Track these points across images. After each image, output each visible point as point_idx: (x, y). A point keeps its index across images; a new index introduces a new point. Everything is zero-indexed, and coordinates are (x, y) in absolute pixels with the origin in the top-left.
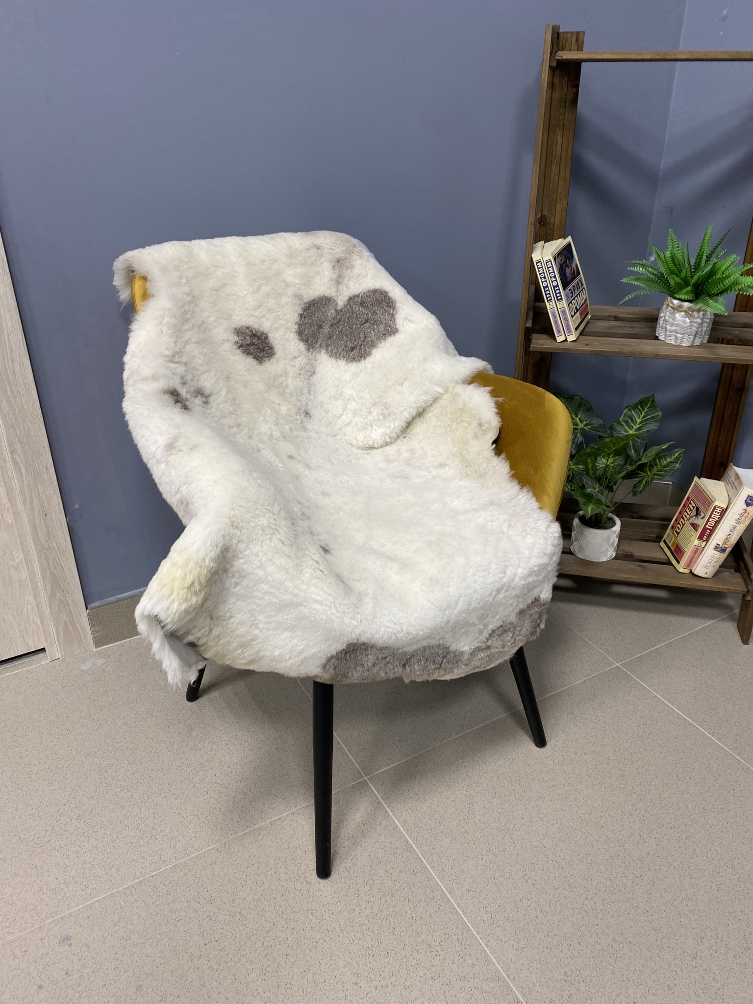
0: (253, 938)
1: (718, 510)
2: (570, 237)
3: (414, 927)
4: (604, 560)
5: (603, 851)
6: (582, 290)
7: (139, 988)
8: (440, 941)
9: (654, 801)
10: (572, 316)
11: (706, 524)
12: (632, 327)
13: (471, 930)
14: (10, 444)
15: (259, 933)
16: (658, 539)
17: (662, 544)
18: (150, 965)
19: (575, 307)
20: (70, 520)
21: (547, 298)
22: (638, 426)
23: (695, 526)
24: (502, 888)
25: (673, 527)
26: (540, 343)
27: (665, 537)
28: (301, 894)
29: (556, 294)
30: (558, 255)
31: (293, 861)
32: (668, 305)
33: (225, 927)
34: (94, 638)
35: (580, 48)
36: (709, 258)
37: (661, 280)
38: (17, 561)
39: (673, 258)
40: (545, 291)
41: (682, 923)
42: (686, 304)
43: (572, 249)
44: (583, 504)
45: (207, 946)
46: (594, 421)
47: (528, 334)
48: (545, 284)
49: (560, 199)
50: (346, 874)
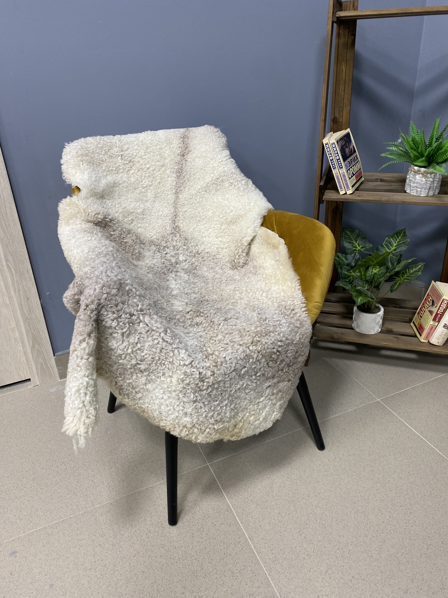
0: (124, 560)
1: (445, 302)
2: (349, 129)
3: (225, 560)
4: (373, 333)
5: (353, 518)
6: (358, 162)
7: (51, 586)
8: (240, 570)
9: (392, 488)
10: (350, 178)
11: (438, 311)
12: (390, 185)
13: (261, 564)
14: (6, 256)
15: (128, 557)
16: (410, 320)
17: (412, 324)
18: (60, 572)
19: (352, 172)
20: (43, 302)
21: (333, 167)
22: (394, 248)
23: (431, 312)
24: (284, 538)
25: (418, 313)
26: (330, 195)
27: (414, 320)
28: (157, 534)
29: (339, 164)
30: (340, 140)
31: (156, 514)
32: (411, 170)
33: (109, 552)
34: (59, 373)
35: (355, 8)
36: (437, 139)
37: (406, 154)
38: (13, 326)
39: (413, 140)
40: (331, 163)
41: (400, 569)
42: (423, 169)
43: (350, 136)
44: (355, 297)
45: (96, 563)
46: (367, 245)
47: (322, 190)
48: (331, 158)
49: (346, 106)
50: (187, 523)
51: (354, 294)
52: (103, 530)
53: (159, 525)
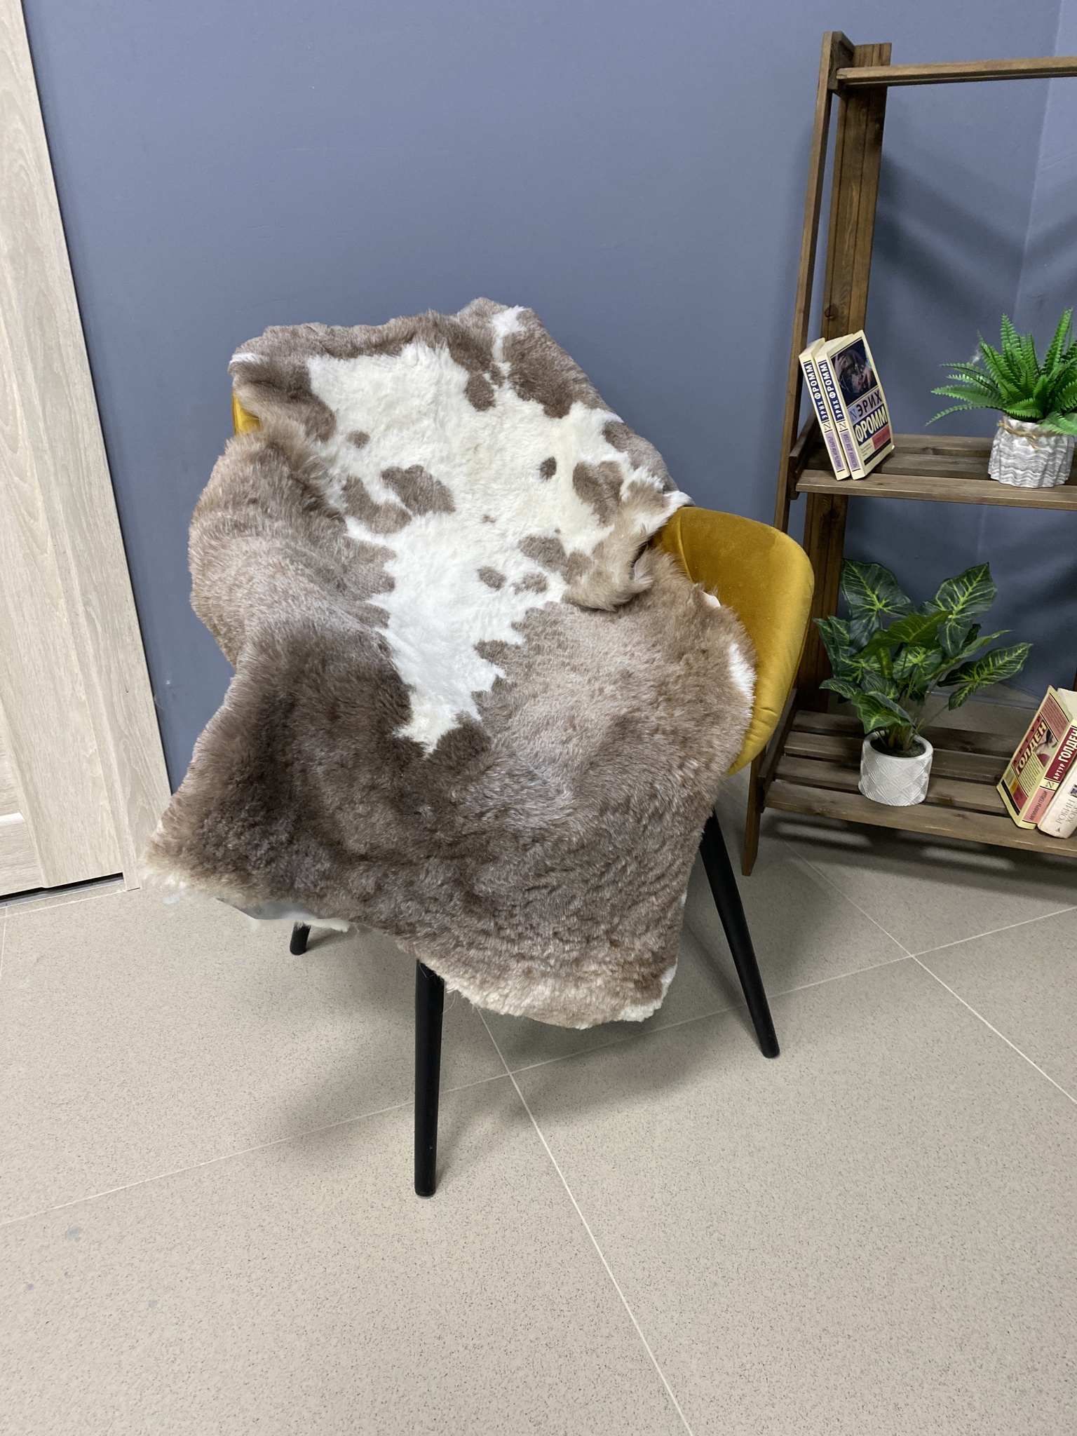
0: (313, 1261)
3: (536, 1275)
5: (834, 1207)
6: (880, 408)
8: (569, 1297)
9: (928, 1148)
10: (860, 444)
11: (1059, 754)
12: (955, 463)
13: (616, 1290)
14: (84, 594)
15: (323, 1255)
16: (996, 780)
17: (1000, 787)
18: (173, 1277)
19: (865, 430)
20: (158, 700)
21: (821, 416)
22: (961, 607)
23: (1043, 758)
24: (673, 1238)
25: (1015, 761)
26: (812, 481)
27: (1003, 778)
28: (389, 1213)
29: (835, 410)
30: (840, 355)
31: (388, 1170)
32: (1004, 428)
36: (1065, 358)
37: (993, 389)
38: (91, 751)
39: (1010, 360)
40: (818, 406)
42: (1029, 426)
43: (864, 348)
44: (864, 714)
45: (251, 1264)
46: (897, 600)
47: (796, 467)
48: (818, 396)
49: (858, 281)
50: (456, 1194)
51: (861, 707)
52: (270, 1196)
53: (394, 1194)
